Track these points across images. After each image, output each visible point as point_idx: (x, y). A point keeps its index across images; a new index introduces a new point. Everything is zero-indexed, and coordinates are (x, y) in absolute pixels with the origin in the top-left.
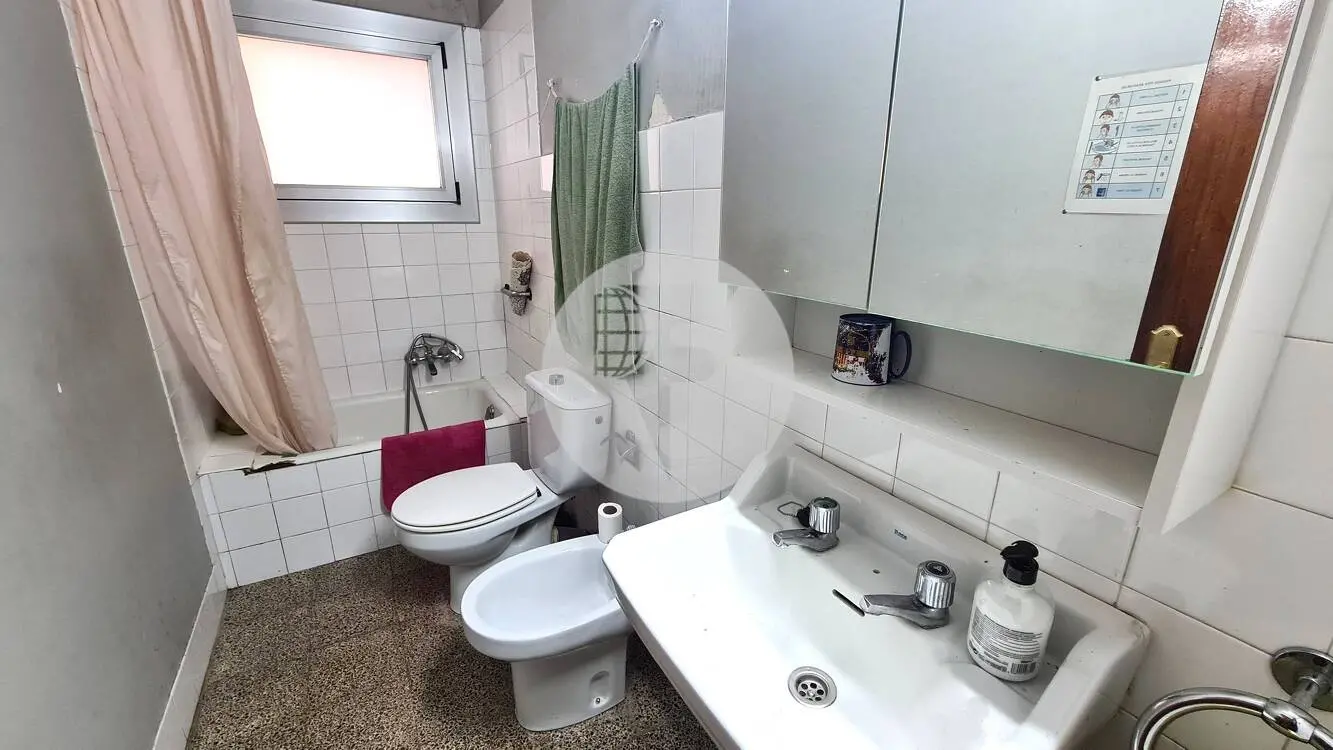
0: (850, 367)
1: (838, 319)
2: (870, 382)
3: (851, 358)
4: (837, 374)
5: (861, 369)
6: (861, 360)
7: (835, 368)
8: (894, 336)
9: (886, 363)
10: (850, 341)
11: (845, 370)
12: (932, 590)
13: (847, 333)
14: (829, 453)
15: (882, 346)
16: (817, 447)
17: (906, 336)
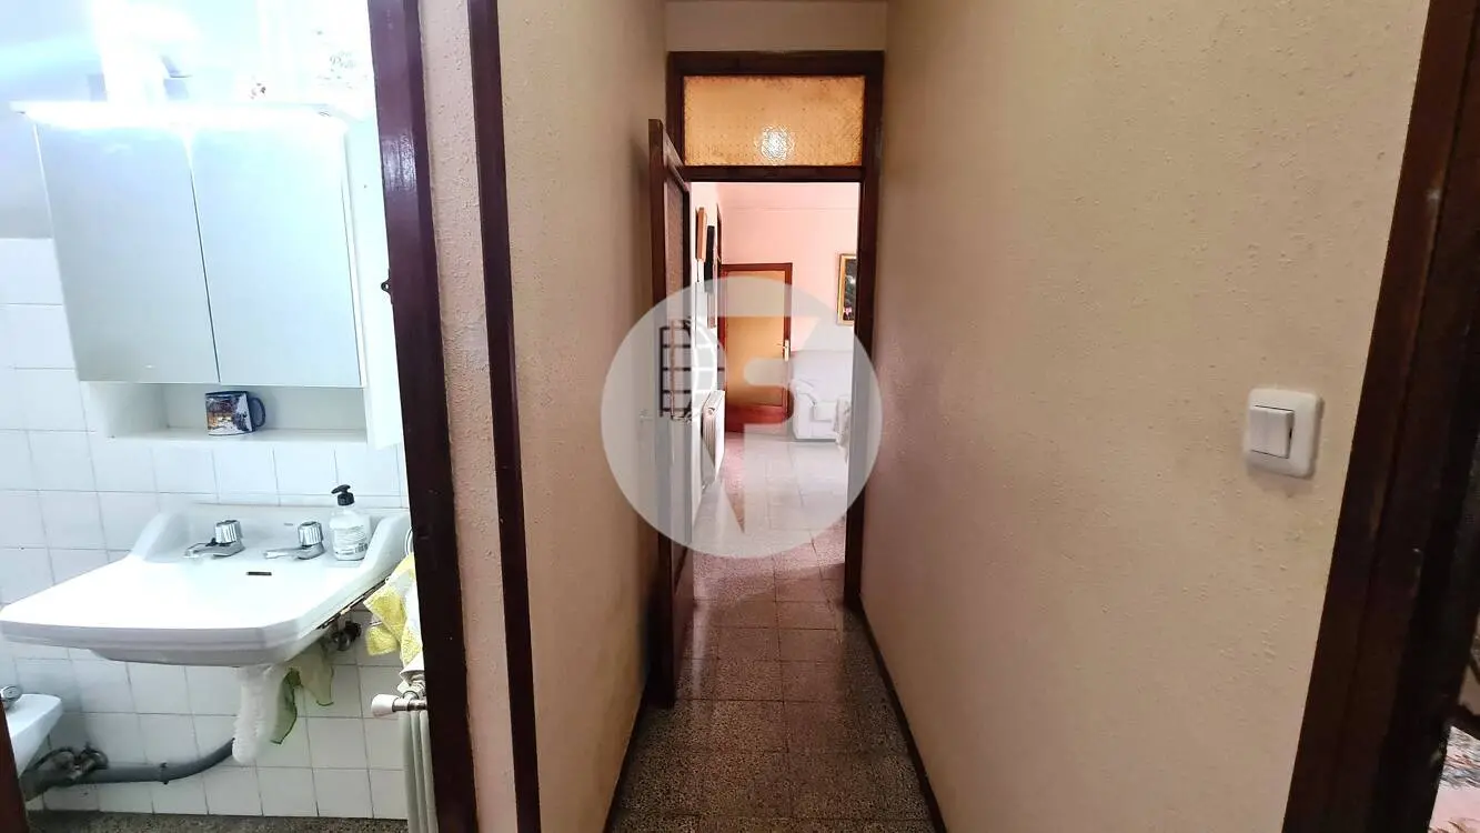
0: (220, 424)
1: (204, 396)
2: (241, 431)
3: (221, 419)
4: (212, 432)
5: (231, 424)
6: (229, 418)
7: (210, 428)
8: (250, 401)
9: (248, 417)
10: (217, 408)
11: (218, 427)
12: (309, 536)
13: (213, 403)
14: (223, 498)
15: (242, 407)
16: (211, 498)
17: (259, 401)
